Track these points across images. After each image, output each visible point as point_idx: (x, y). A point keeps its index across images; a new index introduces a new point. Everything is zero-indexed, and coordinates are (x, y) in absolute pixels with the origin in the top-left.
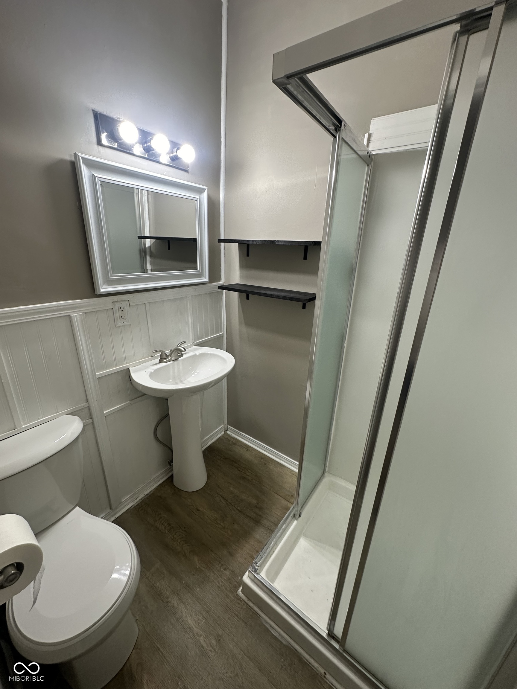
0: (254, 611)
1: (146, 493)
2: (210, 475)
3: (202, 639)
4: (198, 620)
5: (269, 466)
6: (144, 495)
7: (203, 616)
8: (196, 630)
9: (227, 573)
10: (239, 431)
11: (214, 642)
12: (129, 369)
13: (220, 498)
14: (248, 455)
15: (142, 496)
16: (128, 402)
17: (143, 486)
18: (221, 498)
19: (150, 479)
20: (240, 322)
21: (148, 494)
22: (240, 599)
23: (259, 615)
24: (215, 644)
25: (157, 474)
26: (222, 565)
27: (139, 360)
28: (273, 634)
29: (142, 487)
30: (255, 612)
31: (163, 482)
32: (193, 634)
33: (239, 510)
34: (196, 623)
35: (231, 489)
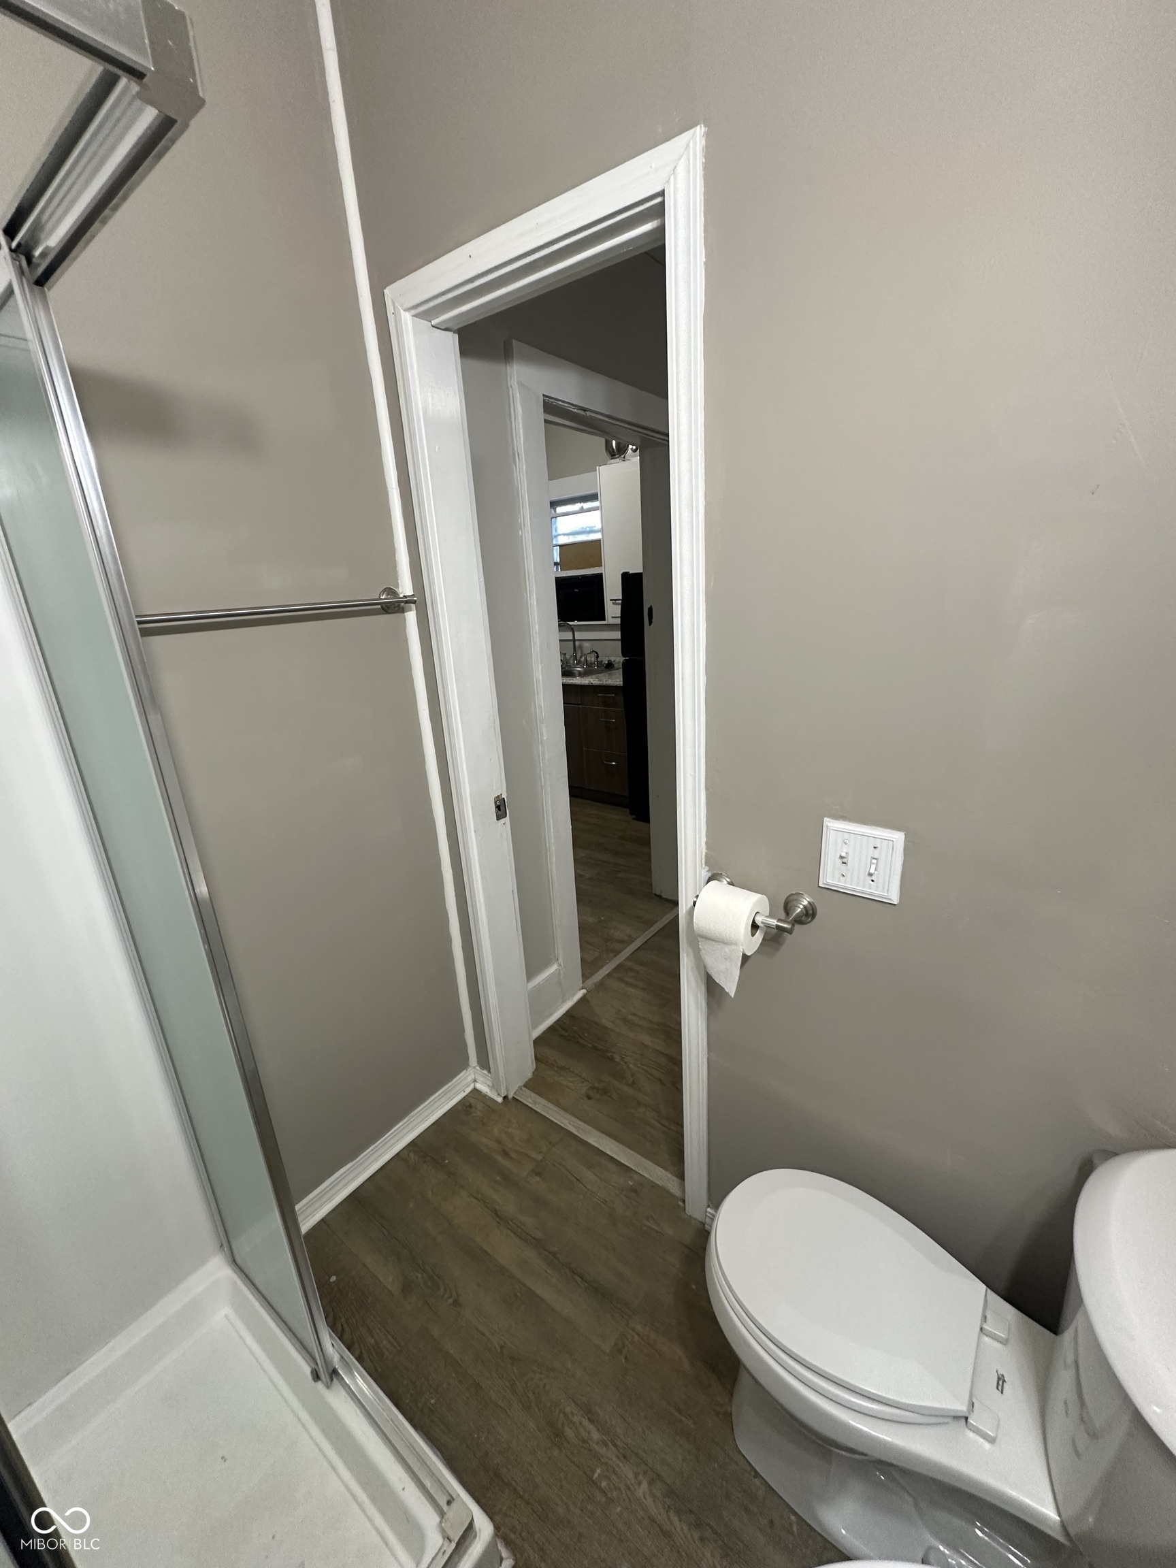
3: (595, 1434)
4: (609, 1478)
8: (612, 1454)
11: (569, 1432)
24: (566, 1428)
32: (615, 1446)
34: (614, 1468)
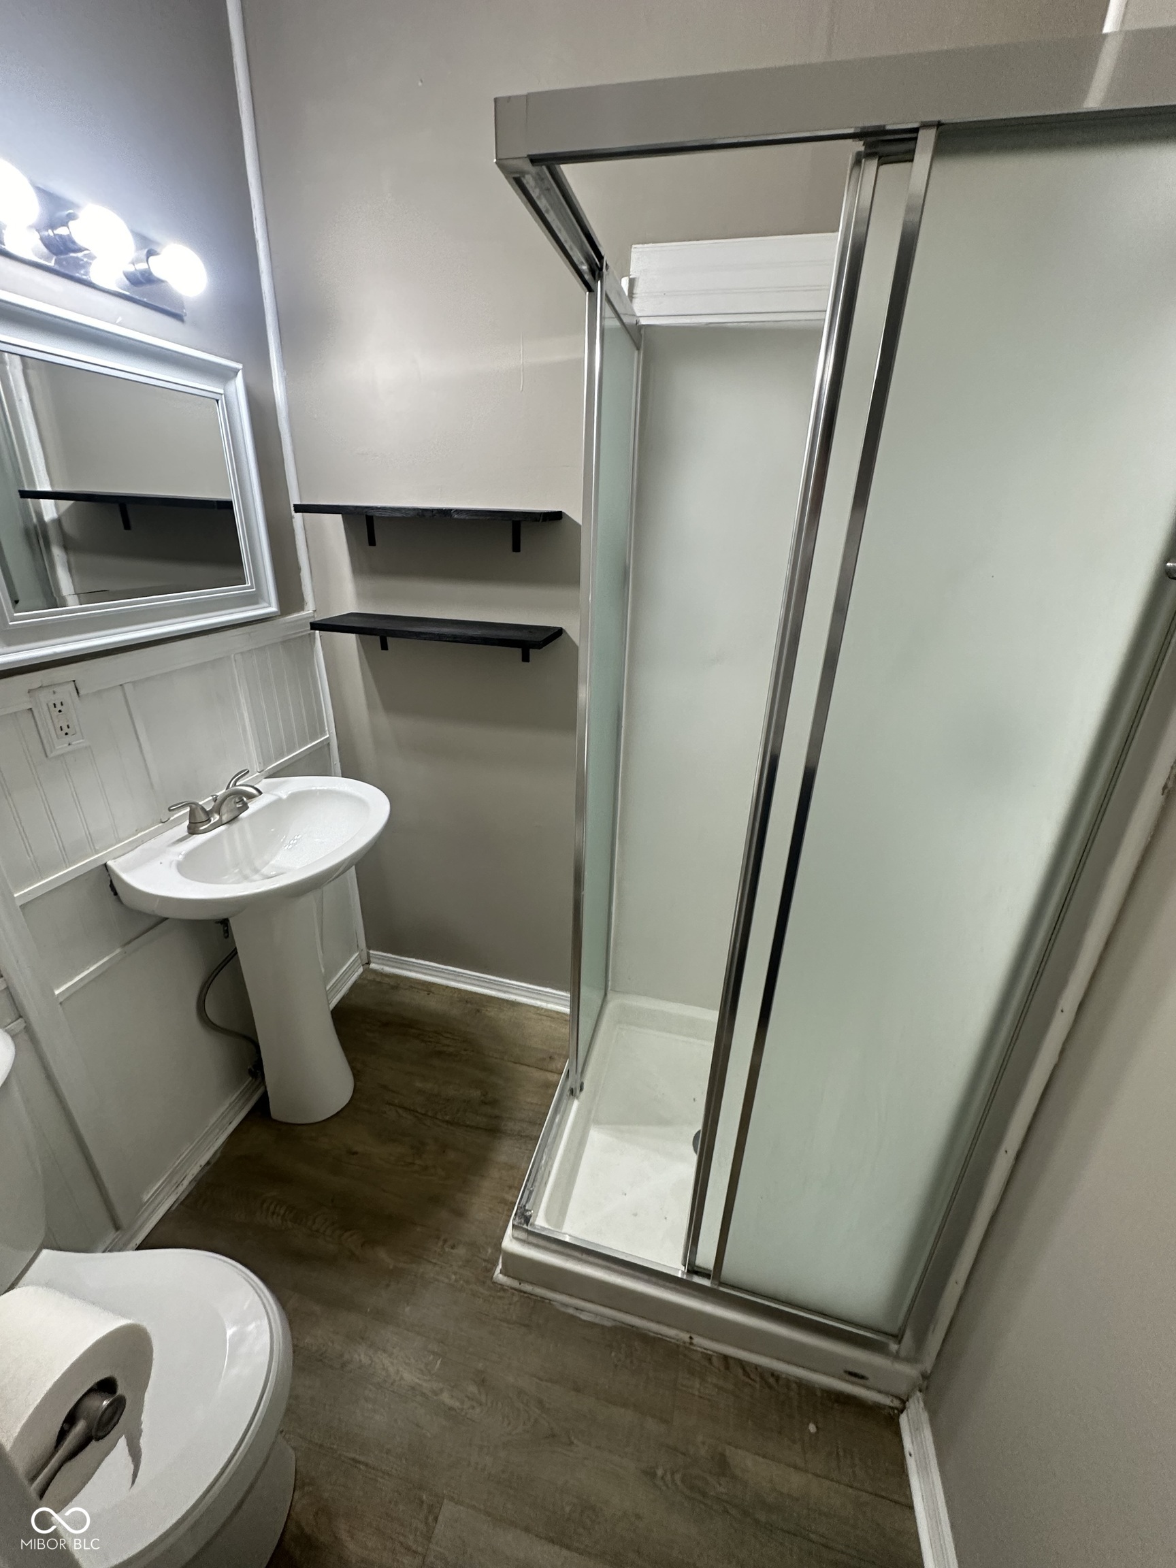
0: (537, 1296)
1: (203, 1161)
2: (359, 1071)
3: (446, 1398)
4: (427, 1365)
5: (487, 1013)
6: (199, 1169)
7: (433, 1353)
8: (427, 1386)
9: (461, 1251)
10: (397, 957)
12: (105, 865)
13: (397, 1111)
14: (432, 1003)
15: (194, 1171)
16: (118, 951)
17: (191, 1147)
18: (400, 1111)
19: (207, 1127)
20: (370, 706)
21: (208, 1163)
22: (502, 1288)
23: (548, 1301)
24: (476, 1392)
25: (222, 1109)
26: (445, 1241)
27: (129, 838)
28: (584, 1321)
29: (188, 1150)
30: (539, 1299)
31: (241, 1122)
32: (423, 1395)
33: (447, 1122)
34: (423, 1374)
35: (418, 1084)
